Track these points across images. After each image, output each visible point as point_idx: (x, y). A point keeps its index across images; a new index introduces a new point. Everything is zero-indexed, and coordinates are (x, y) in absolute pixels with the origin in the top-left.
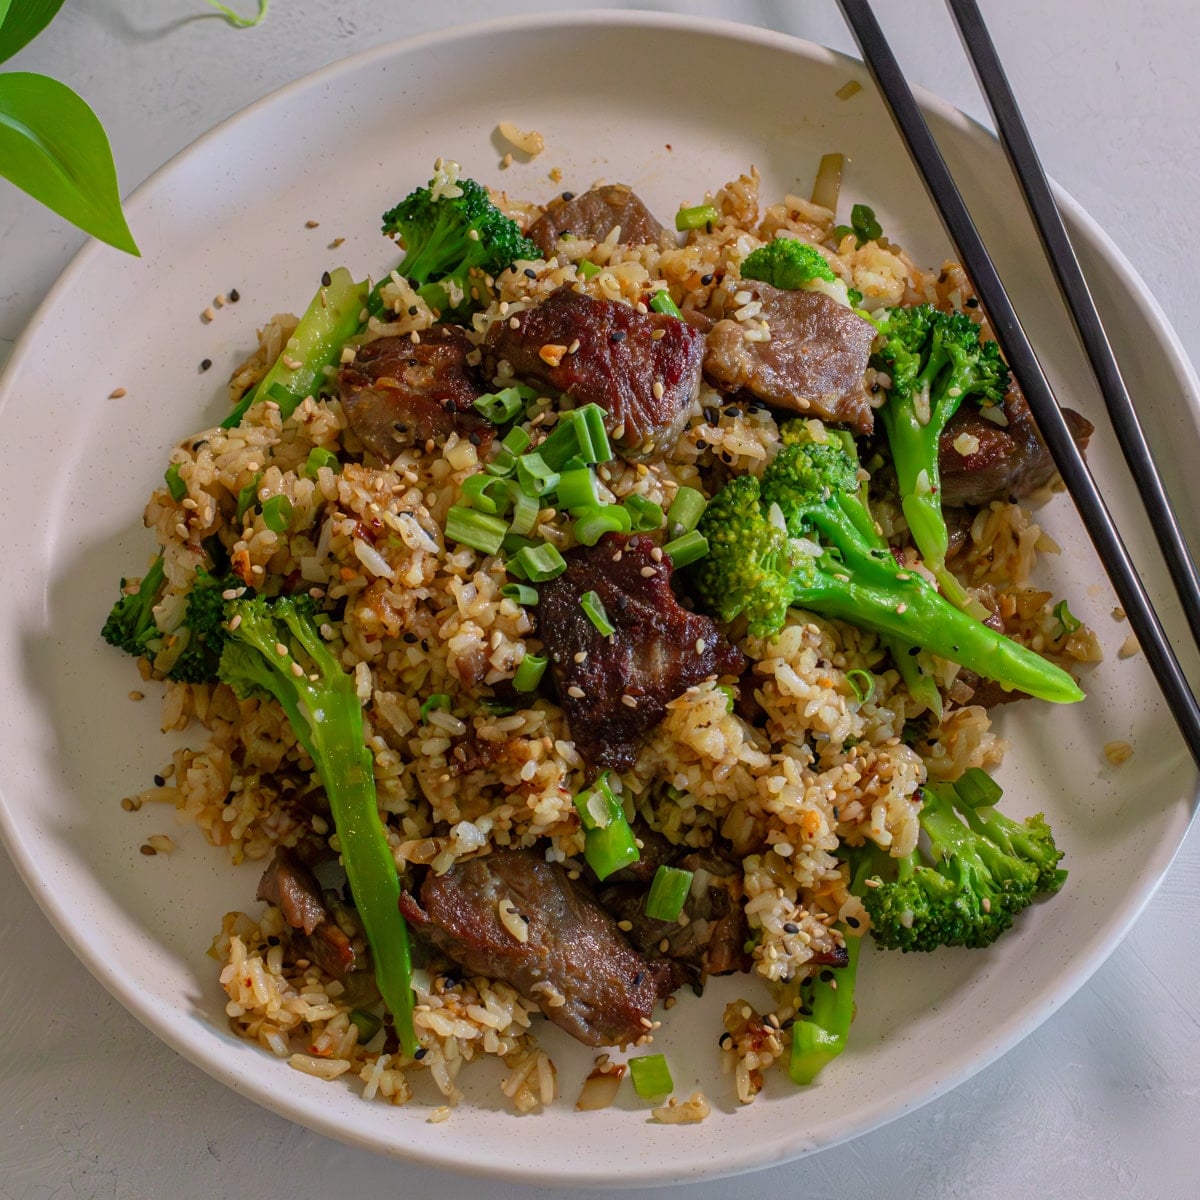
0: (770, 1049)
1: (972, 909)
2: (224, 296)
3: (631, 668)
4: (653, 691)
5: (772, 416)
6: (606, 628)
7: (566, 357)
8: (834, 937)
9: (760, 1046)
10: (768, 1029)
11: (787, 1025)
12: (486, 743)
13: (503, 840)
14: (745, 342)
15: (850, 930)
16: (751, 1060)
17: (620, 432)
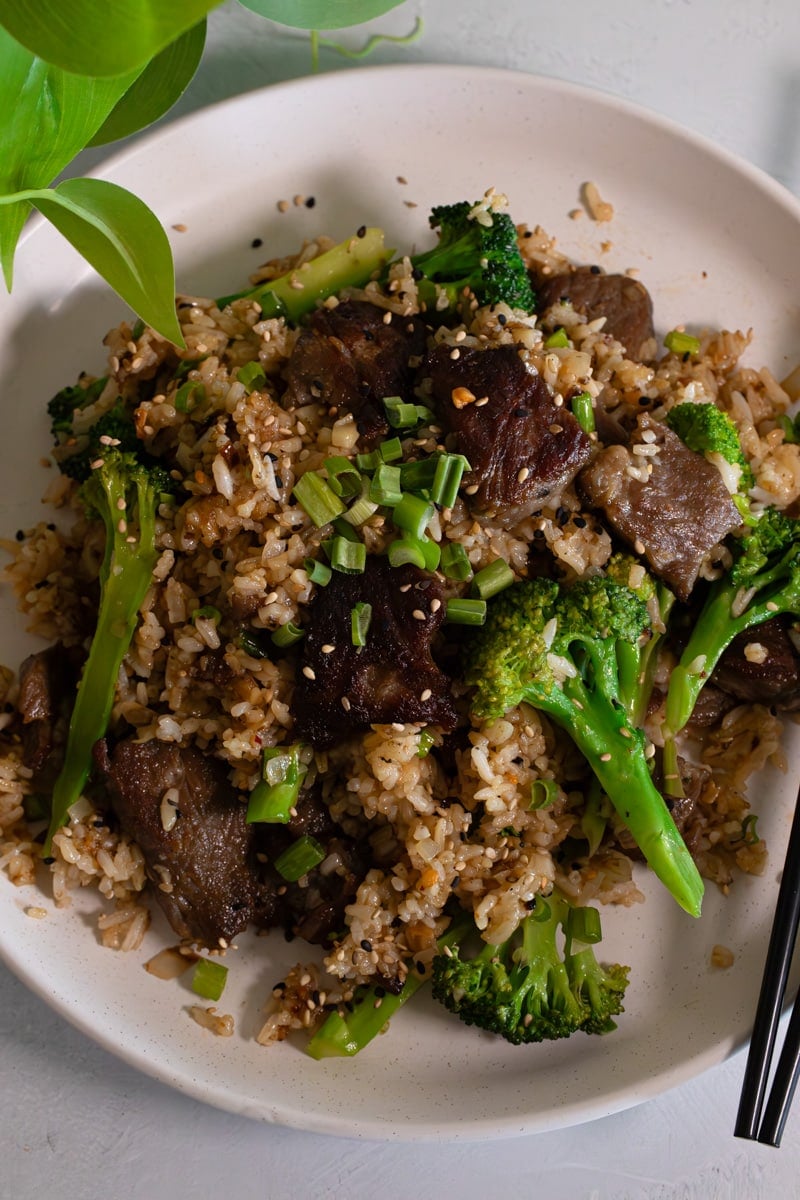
0: (302, 1018)
1: (509, 1019)
2: (304, 197)
3: (364, 679)
4: (369, 705)
5: (612, 543)
6: (359, 638)
7: (471, 406)
8: (399, 969)
9: (298, 1012)
10: (311, 1004)
11: (330, 1008)
12: (227, 669)
13: (202, 745)
14: (625, 473)
15: (416, 972)
16: (284, 1018)
17: (474, 490)
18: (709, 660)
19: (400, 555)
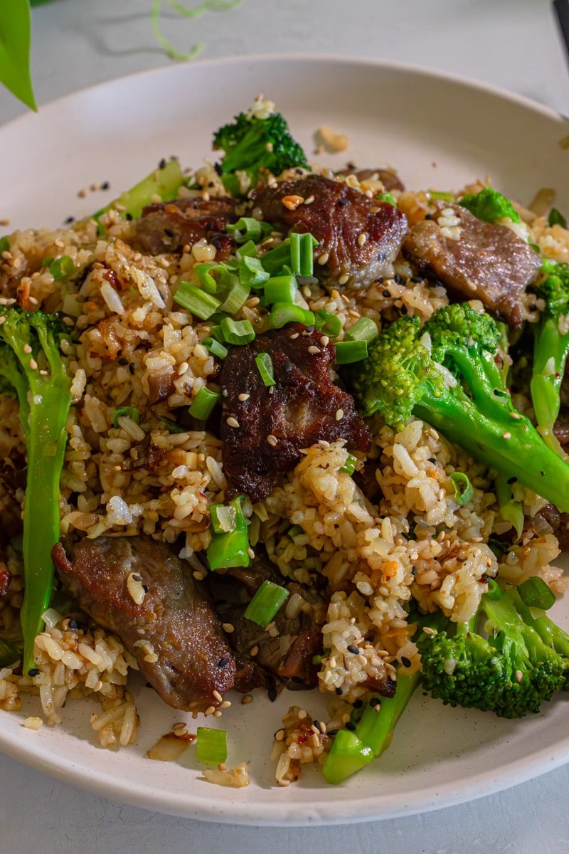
0: (312, 746)
1: (504, 670)
2: (99, 183)
3: (282, 416)
4: (293, 440)
5: (447, 294)
7: (301, 207)
8: (387, 669)
9: (305, 741)
10: (315, 730)
11: (332, 734)
12: (156, 449)
13: (149, 529)
14: (439, 236)
15: (403, 669)
16: (294, 751)
17: (325, 259)
18: (558, 361)
19: (280, 316)
